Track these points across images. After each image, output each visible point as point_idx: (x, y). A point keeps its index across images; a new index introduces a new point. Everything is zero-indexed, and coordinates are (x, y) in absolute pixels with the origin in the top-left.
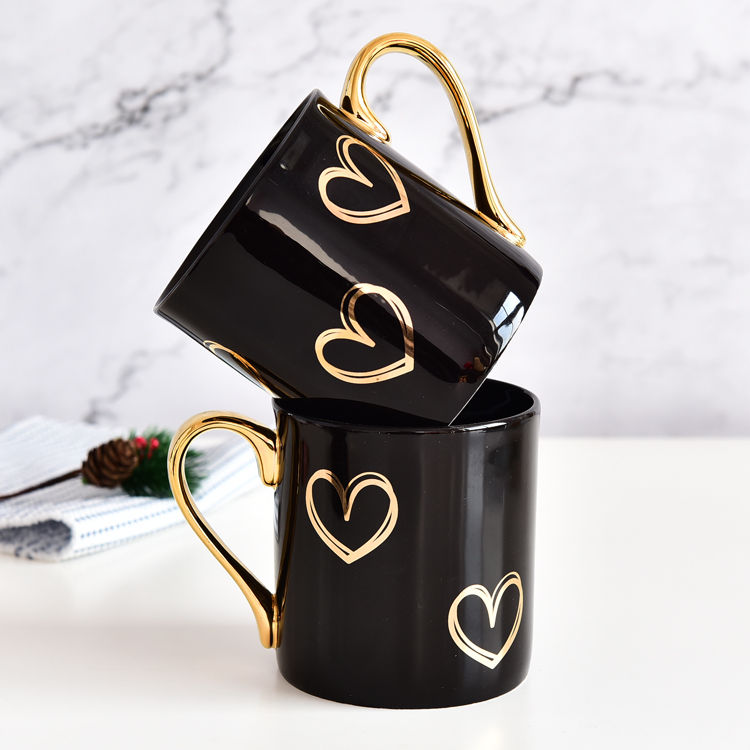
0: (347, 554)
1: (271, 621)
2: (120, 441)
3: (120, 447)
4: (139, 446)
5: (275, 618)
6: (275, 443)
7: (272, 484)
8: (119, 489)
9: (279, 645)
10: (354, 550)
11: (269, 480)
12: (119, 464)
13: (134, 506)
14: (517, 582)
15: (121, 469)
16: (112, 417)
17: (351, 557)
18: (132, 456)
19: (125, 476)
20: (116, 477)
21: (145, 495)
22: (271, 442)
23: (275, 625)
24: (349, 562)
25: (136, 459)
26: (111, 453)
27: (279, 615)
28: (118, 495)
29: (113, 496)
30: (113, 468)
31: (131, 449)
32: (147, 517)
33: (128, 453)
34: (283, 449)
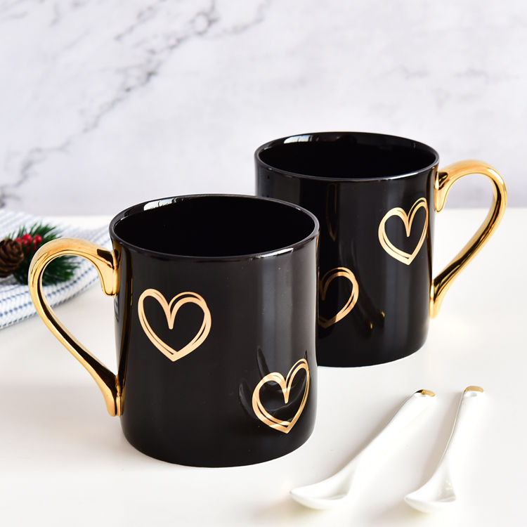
0: (172, 354)
1: (115, 396)
5: (118, 394)
6: (112, 264)
7: (112, 294)
9: (122, 413)
10: (177, 351)
11: (109, 292)
14: (305, 366)
17: (175, 356)
18: (19, 253)
22: (110, 263)
23: (118, 399)
24: (173, 360)
27: (121, 392)
31: (19, 248)
33: (16, 251)
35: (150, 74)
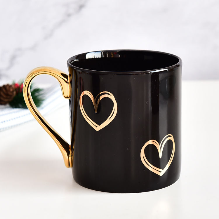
0: (97, 127)
1: (68, 156)
2: (8, 85)
3: (7, 88)
4: (16, 87)
5: (70, 155)
6: (68, 80)
7: (67, 98)
8: (8, 105)
9: (72, 166)
10: (99, 125)
11: (66, 96)
12: (7, 95)
13: (14, 112)
14: (172, 138)
15: (9, 97)
16: (7, 76)
17: (98, 128)
18: (13, 92)
19: (10, 100)
20: (6, 100)
21: (19, 107)
22: (66, 80)
23: (70, 158)
24: (97, 130)
25: (15, 93)
26: (4, 90)
27: (72, 153)
28: (7, 108)
29: (5, 108)
30: (5, 96)
31: (12, 88)
32: (19, 117)
33: (11, 90)
34: (71, 82)
35: (81, 7)
